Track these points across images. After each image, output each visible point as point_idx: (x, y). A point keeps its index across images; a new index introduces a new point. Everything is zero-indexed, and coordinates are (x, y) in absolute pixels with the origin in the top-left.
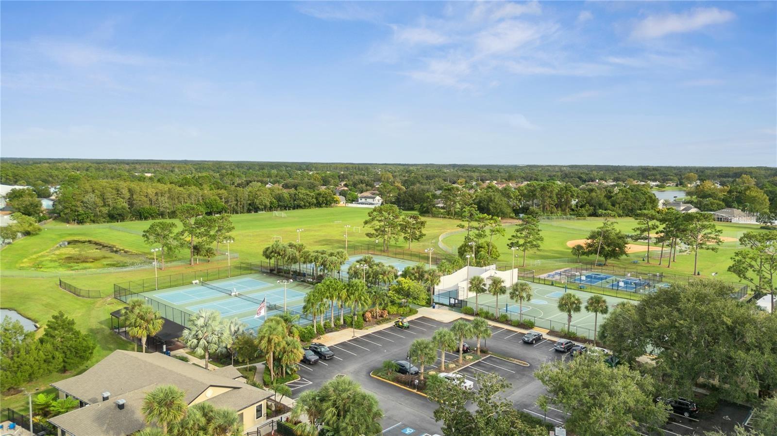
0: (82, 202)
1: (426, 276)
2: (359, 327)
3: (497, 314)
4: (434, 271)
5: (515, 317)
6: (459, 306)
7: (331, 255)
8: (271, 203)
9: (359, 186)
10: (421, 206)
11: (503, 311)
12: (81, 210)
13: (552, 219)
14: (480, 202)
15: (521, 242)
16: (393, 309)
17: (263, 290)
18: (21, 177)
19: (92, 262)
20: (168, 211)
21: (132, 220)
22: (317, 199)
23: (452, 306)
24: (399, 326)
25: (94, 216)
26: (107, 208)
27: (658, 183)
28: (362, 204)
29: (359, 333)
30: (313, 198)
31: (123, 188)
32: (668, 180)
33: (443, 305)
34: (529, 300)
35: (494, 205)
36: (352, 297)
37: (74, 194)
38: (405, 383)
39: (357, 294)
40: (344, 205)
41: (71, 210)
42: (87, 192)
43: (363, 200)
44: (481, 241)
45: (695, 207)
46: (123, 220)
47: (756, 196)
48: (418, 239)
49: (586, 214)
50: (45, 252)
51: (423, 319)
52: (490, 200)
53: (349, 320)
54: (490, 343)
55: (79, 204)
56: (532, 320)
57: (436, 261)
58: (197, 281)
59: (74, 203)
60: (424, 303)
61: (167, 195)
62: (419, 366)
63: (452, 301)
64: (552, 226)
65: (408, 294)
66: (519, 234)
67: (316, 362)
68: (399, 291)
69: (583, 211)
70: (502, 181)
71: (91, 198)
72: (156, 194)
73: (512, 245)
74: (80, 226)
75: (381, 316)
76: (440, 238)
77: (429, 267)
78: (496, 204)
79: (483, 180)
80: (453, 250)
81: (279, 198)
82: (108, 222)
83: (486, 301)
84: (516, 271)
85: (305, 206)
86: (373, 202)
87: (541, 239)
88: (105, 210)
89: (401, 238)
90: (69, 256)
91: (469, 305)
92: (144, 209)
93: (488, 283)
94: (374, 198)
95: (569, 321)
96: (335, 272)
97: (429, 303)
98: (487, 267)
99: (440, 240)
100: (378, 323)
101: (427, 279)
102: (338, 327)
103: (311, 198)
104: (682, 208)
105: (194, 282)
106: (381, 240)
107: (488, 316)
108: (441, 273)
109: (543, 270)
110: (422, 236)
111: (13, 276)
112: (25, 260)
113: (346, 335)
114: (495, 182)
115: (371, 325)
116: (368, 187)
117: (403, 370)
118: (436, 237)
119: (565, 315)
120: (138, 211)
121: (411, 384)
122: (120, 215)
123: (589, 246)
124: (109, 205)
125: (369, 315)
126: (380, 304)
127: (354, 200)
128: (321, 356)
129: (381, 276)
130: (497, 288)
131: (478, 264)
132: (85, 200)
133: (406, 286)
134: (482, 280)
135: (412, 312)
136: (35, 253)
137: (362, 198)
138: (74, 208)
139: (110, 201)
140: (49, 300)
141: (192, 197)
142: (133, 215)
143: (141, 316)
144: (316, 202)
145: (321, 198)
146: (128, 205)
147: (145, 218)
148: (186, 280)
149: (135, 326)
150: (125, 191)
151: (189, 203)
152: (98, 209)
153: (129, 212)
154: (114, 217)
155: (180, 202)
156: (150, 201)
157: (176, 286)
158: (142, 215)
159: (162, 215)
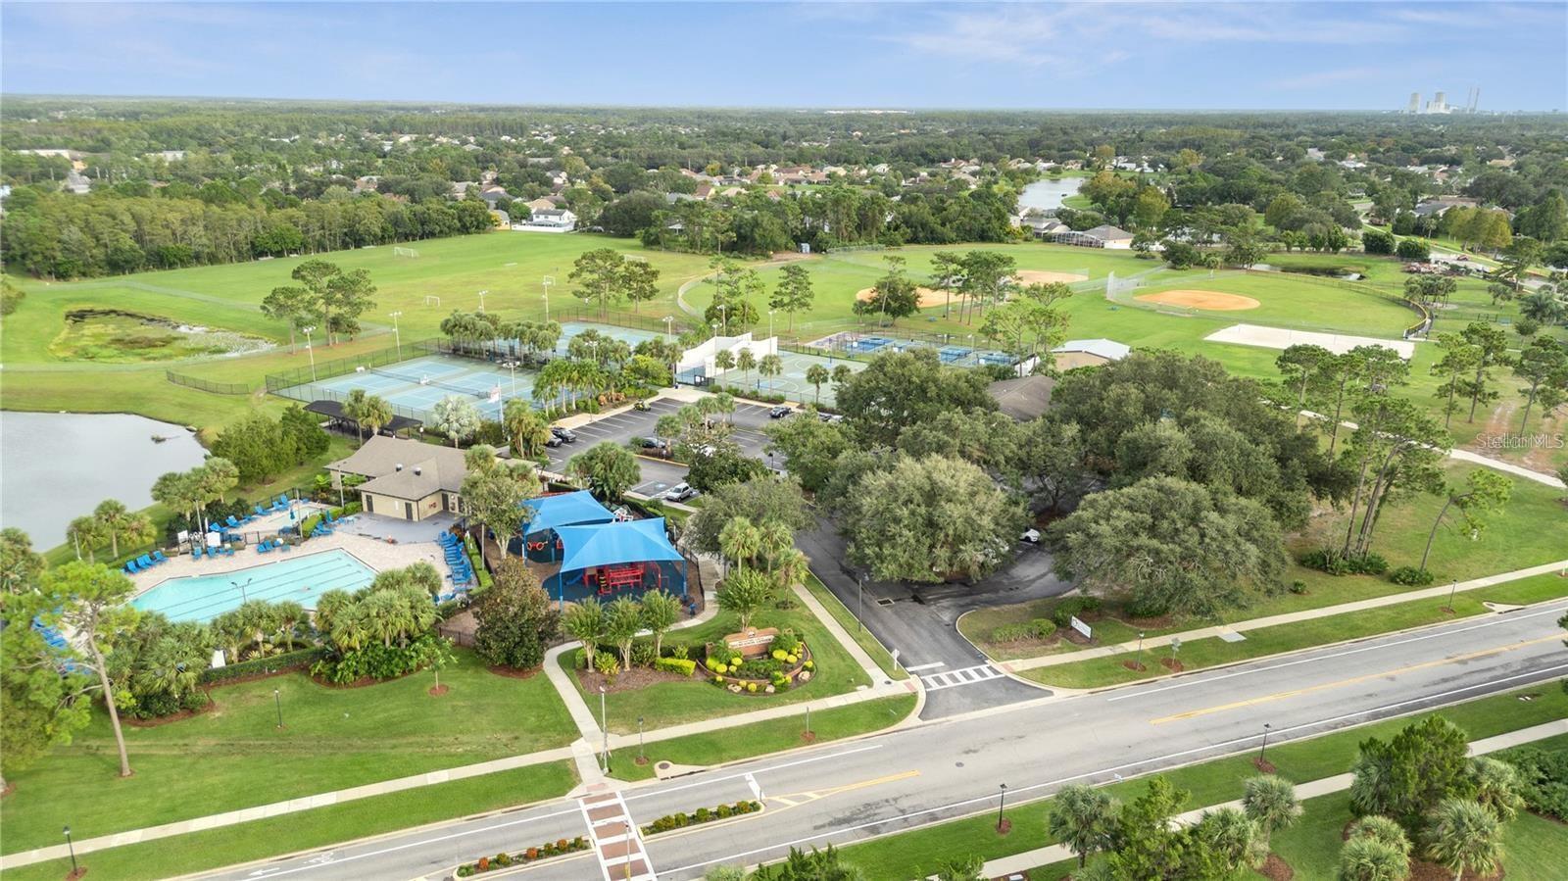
0: (59, 242)
1: (666, 352)
2: (595, 412)
3: (747, 392)
4: (675, 346)
5: (765, 393)
6: (706, 384)
7: (540, 328)
8: (383, 229)
9: (527, 186)
10: (646, 232)
11: (754, 388)
12: (59, 256)
13: (850, 250)
14: (740, 227)
15: (786, 300)
16: (631, 391)
17: (455, 376)
20: (207, 250)
21: (148, 271)
22: (460, 220)
23: (697, 385)
24: (639, 409)
25: (84, 265)
26: (103, 251)
27: (1052, 164)
28: (540, 225)
29: (596, 418)
30: (453, 219)
32: (1070, 157)
33: (687, 384)
34: (779, 373)
35: (761, 231)
36: (584, 379)
37: (42, 229)
38: (654, 455)
39: (589, 375)
40: (508, 227)
41: (45, 257)
43: (542, 218)
44: (735, 301)
45: (1064, 223)
46: (132, 271)
47: (1151, 204)
48: (648, 297)
49: (901, 240)
51: (665, 400)
52: (756, 224)
53: (582, 405)
54: (736, 419)
55: (55, 245)
56: (783, 394)
57: (676, 330)
58: (362, 368)
59: (46, 244)
60: (666, 382)
61: (201, 224)
62: (665, 442)
63: (698, 379)
64: (847, 264)
65: (646, 374)
66: (784, 290)
67: (559, 445)
68: (636, 370)
69: (897, 235)
70: (787, 166)
71: (73, 233)
72: (183, 221)
73: (775, 305)
74: (62, 285)
75: (617, 399)
76: (680, 293)
77: (670, 339)
78: (764, 230)
79: (753, 164)
80: (700, 312)
81: (396, 221)
82: (108, 275)
83: (735, 377)
84: (775, 340)
85: (441, 232)
86: (559, 222)
87: (811, 296)
88: (99, 253)
89: (624, 297)
90: (114, 337)
91: (717, 383)
92: (167, 248)
93: (737, 356)
94: (560, 214)
95: (818, 393)
96: (550, 351)
97: (671, 383)
98: (739, 337)
99: (680, 295)
100: (615, 407)
101: (668, 356)
102: (570, 413)
103: (450, 217)
104: (1045, 225)
105: (358, 369)
106: (595, 301)
107: (737, 393)
108: (683, 348)
109: (813, 336)
110: (654, 292)
112: (52, 347)
113: (583, 420)
114: (774, 167)
115: (608, 409)
116: (544, 188)
117: (650, 445)
118: (674, 289)
119: (814, 386)
120: (158, 254)
121: (661, 456)
122: (126, 262)
123: (875, 300)
124: (106, 246)
125: (602, 398)
126: (616, 386)
127: (523, 216)
128: (565, 439)
129: (612, 354)
130: (746, 361)
131: (729, 334)
132: (65, 237)
133: (643, 365)
134: (731, 354)
135: (652, 394)
137: (539, 213)
138: (48, 253)
139: (106, 238)
140: (179, 400)
141: (245, 224)
142: (148, 260)
143: (373, 406)
144: (459, 225)
145: (467, 218)
146: (137, 242)
147: (171, 266)
148: (348, 367)
149: (369, 416)
150: (127, 219)
151: (241, 237)
152: (88, 253)
153: (142, 256)
154: (117, 265)
155: (226, 234)
156: (174, 234)
157: (336, 375)
158: (162, 260)
159: (197, 258)
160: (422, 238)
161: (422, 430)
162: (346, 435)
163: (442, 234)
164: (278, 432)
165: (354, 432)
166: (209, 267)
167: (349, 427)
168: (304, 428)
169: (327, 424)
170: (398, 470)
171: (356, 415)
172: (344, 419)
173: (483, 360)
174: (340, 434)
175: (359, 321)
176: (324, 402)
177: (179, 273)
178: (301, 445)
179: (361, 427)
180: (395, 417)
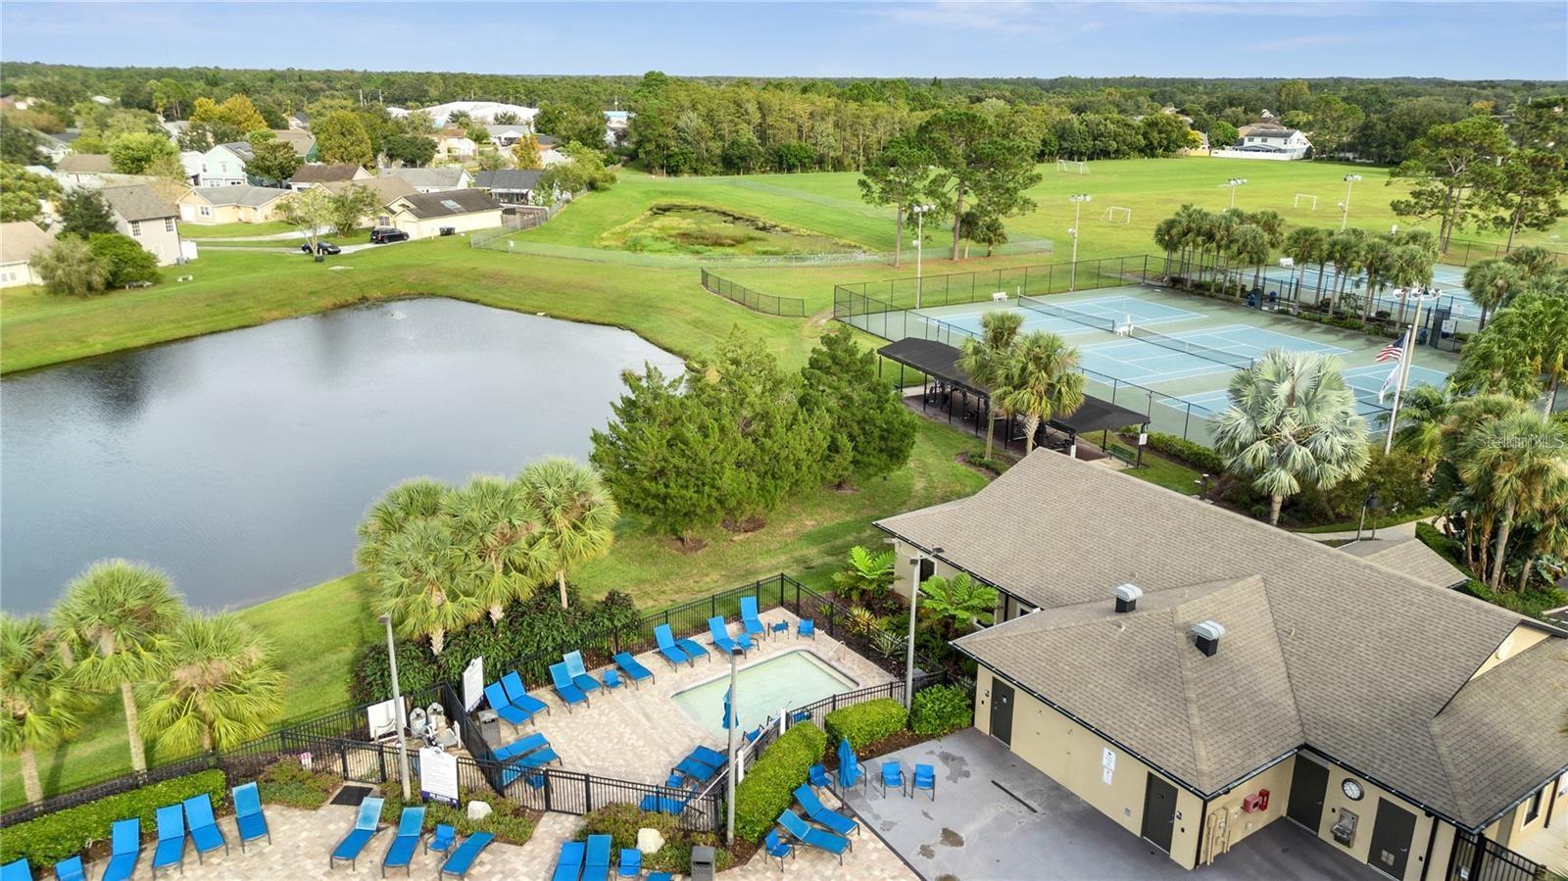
0: (675, 129)
8: (1045, 143)
12: (673, 146)
18: (539, 96)
19: (732, 245)
20: (832, 154)
21: (764, 172)
22: (1145, 136)
25: (697, 160)
26: (720, 144)
28: (1256, 150)
30: (1137, 133)
31: (748, 101)
37: (661, 112)
40: (1208, 151)
41: (658, 146)
42: (682, 108)
43: (1257, 141)
46: (748, 171)
50: (633, 222)
55: (670, 131)
58: (1003, 295)
59: (662, 130)
61: (831, 119)
71: (691, 120)
72: (812, 115)
74: (672, 179)
81: (1062, 133)
82: (721, 174)
85: (1117, 151)
86: (1283, 147)
88: (716, 147)
90: (682, 231)
92: (788, 147)
94: (1287, 136)
103: (1133, 132)
105: (997, 297)
111: (604, 262)
112: (604, 235)
116: (1251, 115)
120: (778, 153)
122: (742, 158)
124: (722, 138)
127: (1230, 142)
132: (681, 124)
136: (617, 223)
137: (1252, 136)
138: (661, 141)
139: (726, 129)
140: (698, 314)
141: (881, 125)
142: (767, 161)
143: (1037, 359)
144: (1143, 143)
145: (1155, 134)
146: (759, 138)
147: (790, 169)
148: (978, 292)
149: (1022, 384)
150: (752, 107)
151: (874, 138)
152: (703, 145)
153: (759, 153)
154: (732, 163)
155: (857, 136)
156: (800, 131)
157: (956, 302)
158: (783, 162)
159: (820, 163)
160: (1090, 158)
161: (1143, 440)
162: (956, 422)
163: (1118, 154)
164: (789, 397)
165: (976, 419)
166: (832, 174)
167: (965, 404)
168: (858, 393)
169: (919, 391)
170: (1123, 606)
171: (990, 380)
172: (957, 385)
173: (1236, 304)
174: (943, 419)
175: (1009, 223)
176: (926, 342)
177: (797, 178)
178: (843, 440)
179: (994, 408)
180: (1088, 398)
